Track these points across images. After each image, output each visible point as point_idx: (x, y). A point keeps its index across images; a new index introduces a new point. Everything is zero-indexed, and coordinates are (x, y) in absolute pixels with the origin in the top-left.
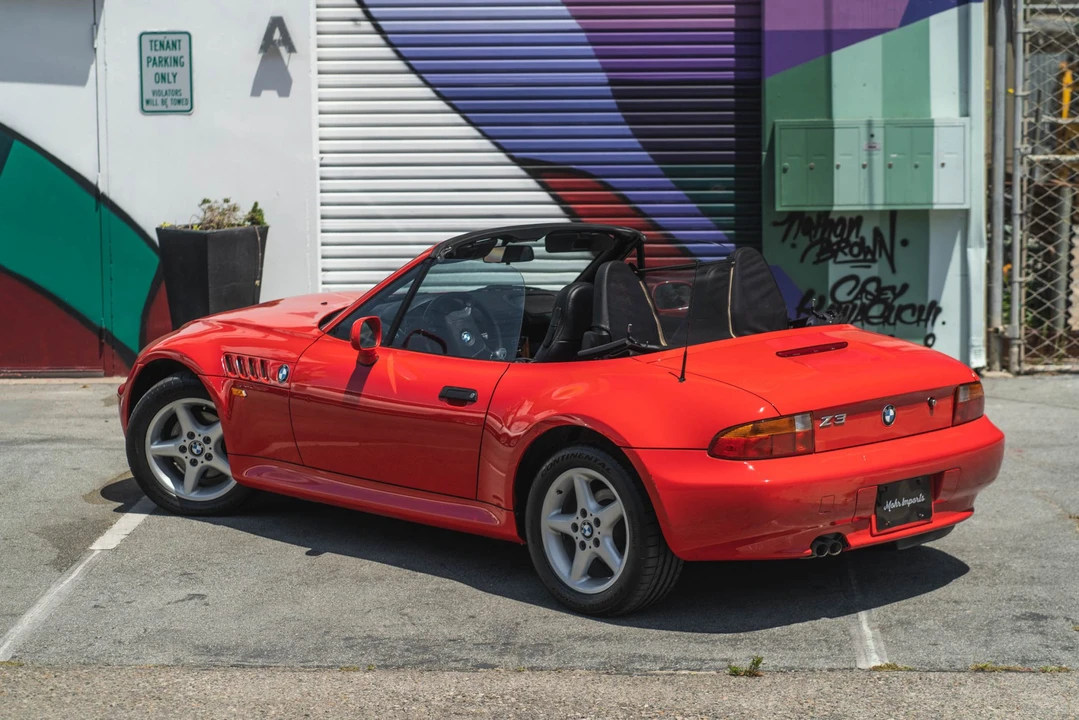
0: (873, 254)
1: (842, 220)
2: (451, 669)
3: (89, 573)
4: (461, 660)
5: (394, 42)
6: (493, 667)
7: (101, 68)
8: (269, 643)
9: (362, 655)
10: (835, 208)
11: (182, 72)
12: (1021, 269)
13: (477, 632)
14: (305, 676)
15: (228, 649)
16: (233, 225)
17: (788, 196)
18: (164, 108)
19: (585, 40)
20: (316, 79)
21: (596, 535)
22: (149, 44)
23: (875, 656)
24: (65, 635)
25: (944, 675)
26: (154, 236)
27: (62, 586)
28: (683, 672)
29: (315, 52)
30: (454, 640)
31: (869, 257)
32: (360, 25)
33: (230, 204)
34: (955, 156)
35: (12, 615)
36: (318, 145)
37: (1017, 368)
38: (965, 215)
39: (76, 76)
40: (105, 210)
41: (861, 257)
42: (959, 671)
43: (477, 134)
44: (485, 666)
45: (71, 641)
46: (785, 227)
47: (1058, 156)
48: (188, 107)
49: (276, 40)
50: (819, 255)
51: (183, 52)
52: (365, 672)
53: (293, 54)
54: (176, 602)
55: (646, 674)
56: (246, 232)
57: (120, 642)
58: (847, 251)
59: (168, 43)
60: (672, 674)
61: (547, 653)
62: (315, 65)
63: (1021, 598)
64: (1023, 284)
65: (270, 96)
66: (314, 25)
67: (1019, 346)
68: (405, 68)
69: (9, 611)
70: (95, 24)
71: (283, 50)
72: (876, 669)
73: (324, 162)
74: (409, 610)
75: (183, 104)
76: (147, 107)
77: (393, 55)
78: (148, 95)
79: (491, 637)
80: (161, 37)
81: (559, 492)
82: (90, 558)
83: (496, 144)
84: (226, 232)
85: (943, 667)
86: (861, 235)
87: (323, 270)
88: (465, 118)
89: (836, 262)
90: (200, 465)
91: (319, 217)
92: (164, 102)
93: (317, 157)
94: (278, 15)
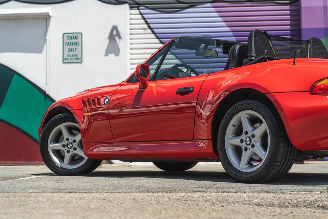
2: (182, 192)
4: (187, 190)
5: (159, 37)
6: (203, 191)
7: (48, 47)
8: (90, 188)
11: (79, 48)
15: (70, 189)
18: (71, 61)
19: (232, 35)
20: (129, 51)
21: (252, 142)
22: (66, 37)
28: (303, 192)
30: (183, 187)
39: (39, 50)
40: (48, 100)
44: (199, 191)
48: (81, 61)
49: (114, 34)
51: (79, 40)
52: (137, 193)
53: (121, 40)
59: (73, 37)
61: (231, 188)
62: (129, 46)
65: (112, 56)
66: (129, 31)
70: (47, 30)
71: (117, 38)
75: (79, 60)
76: (65, 61)
77: (159, 42)
78: (65, 56)
80: (71, 35)
81: (234, 126)
90: (71, 153)
92: (71, 59)
94: (115, 25)
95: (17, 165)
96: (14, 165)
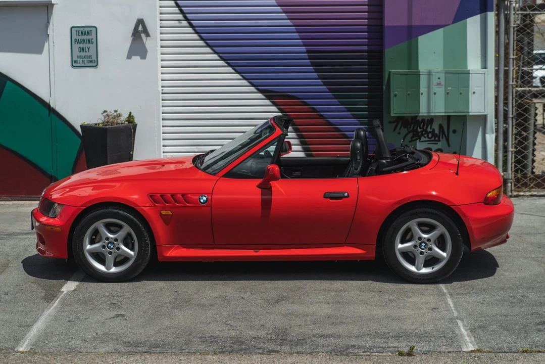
0: (439, 138)
1: (423, 121)
2: (256, 353)
3: (63, 304)
4: (261, 348)
5: (198, 31)
6: (278, 352)
7: (51, 44)
8: (161, 340)
9: (210, 346)
10: (421, 114)
11: (92, 47)
12: (512, 144)
13: (267, 333)
14: (182, 358)
15: (141, 343)
16: (119, 124)
17: (397, 108)
18: (83, 65)
19: (295, 30)
20: (159, 50)
22: (75, 32)
23: (470, 345)
24: (56, 337)
25: (507, 354)
26: (79, 130)
27: (50, 310)
28: (375, 354)
29: (159, 36)
30: (256, 338)
31: (437, 139)
32: (181, 23)
33: (117, 113)
34: (480, 88)
35: (27, 326)
36: (161, 83)
37: (510, 194)
38: (484, 118)
40: (53, 116)
41: (433, 139)
42: (514, 352)
43: (241, 77)
44: (274, 351)
45: (59, 340)
46: (395, 124)
47: (530, 88)
48: (95, 64)
49: (140, 30)
50: (412, 138)
51: (93, 36)
52: (213, 355)
53: (148, 38)
54: (110, 318)
55: (356, 355)
56: (126, 127)
57: (85, 340)
58: (426, 136)
59: (85, 32)
60: (369, 355)
61: (304, 344)
62: (159, 43)
63: (537, 313)
64: (513, 152)
65: (136, 59)
66: (159, 23)
67: (511, 183)
68: (204, 44)
69: (25, 324)
70: (48, 22)
71: (143, 36)
72: (472, 351)
73: (164, 91)
74: (230, 322)
75: (93, 63)
76: (74, 64)
77: (198, 38)
78: (75, 58)
79: (274, 336)
80: (82, 29)
82: (62, 295)
83: (250, 83)
84: (116, 127)
85: (506, 350)
86: (433, 127)
87: (163, 146)
88: (234, 69)
89: (420, 141)
90: (114, 254)
91: (161, 119)
92: (83, 62)
93: (160, 89)
94: (141, 18)
95: (15, 200)
96: (11, 201)
